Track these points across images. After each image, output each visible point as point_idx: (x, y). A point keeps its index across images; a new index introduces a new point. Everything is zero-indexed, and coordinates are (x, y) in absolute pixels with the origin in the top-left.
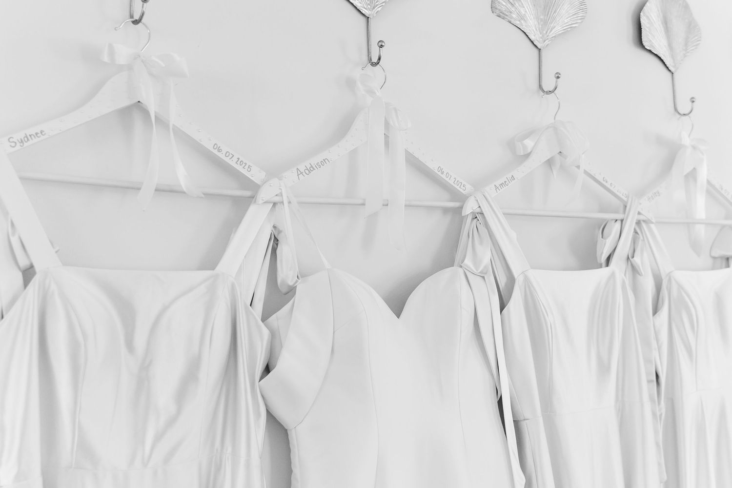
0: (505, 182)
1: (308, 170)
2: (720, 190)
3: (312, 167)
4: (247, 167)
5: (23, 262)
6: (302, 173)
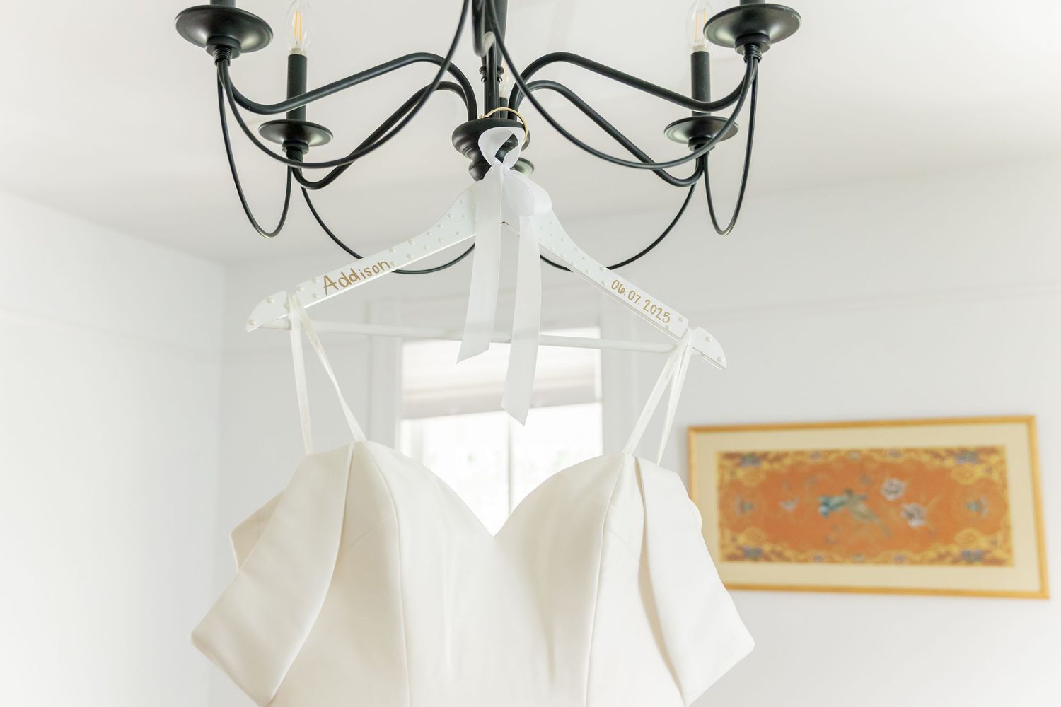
1: (345, 278)
3: (354, 274)
6: (333, 284)
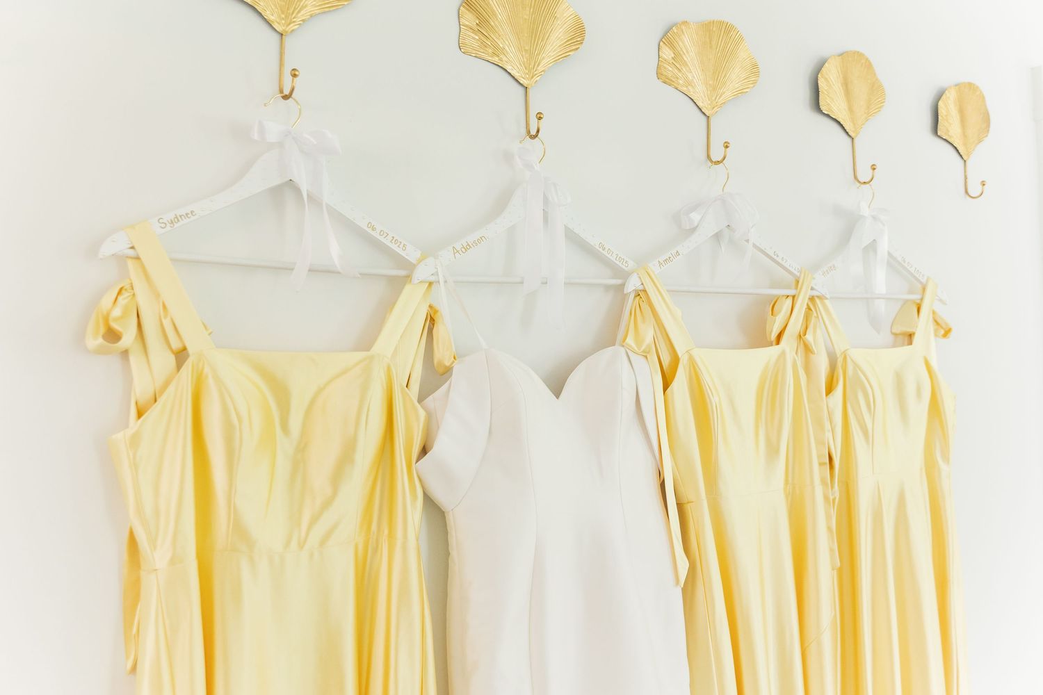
0: (670, 258)
1: (464, 248)
2: (902, 262)
3: (468, 245)
4: (401, 246)
5: (176, 345)
6: (458, 252)
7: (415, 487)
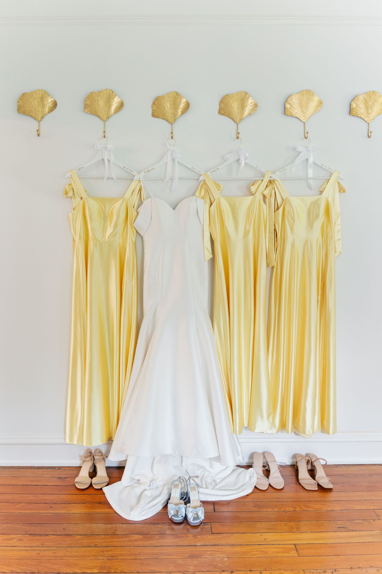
0: (215, 170)
2: (321, 166)
3: (149, 170)
4: (132, 171)
6: (146, 172)
7: (133, 230)
